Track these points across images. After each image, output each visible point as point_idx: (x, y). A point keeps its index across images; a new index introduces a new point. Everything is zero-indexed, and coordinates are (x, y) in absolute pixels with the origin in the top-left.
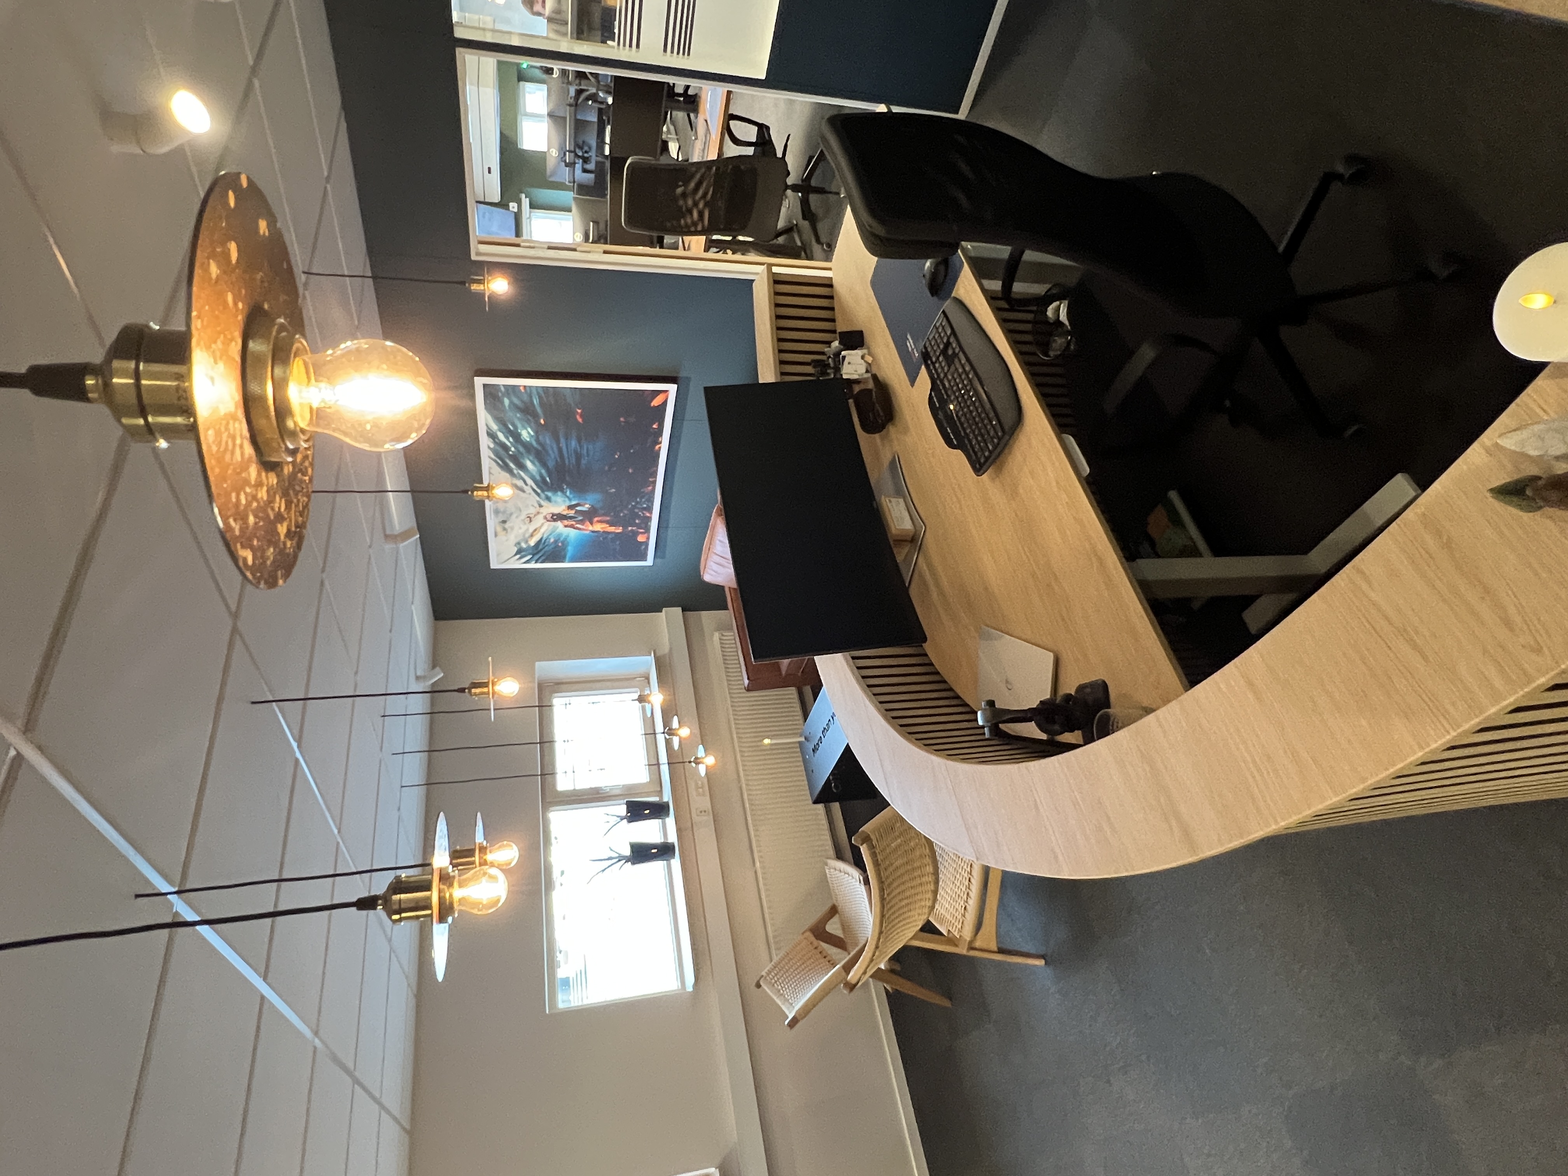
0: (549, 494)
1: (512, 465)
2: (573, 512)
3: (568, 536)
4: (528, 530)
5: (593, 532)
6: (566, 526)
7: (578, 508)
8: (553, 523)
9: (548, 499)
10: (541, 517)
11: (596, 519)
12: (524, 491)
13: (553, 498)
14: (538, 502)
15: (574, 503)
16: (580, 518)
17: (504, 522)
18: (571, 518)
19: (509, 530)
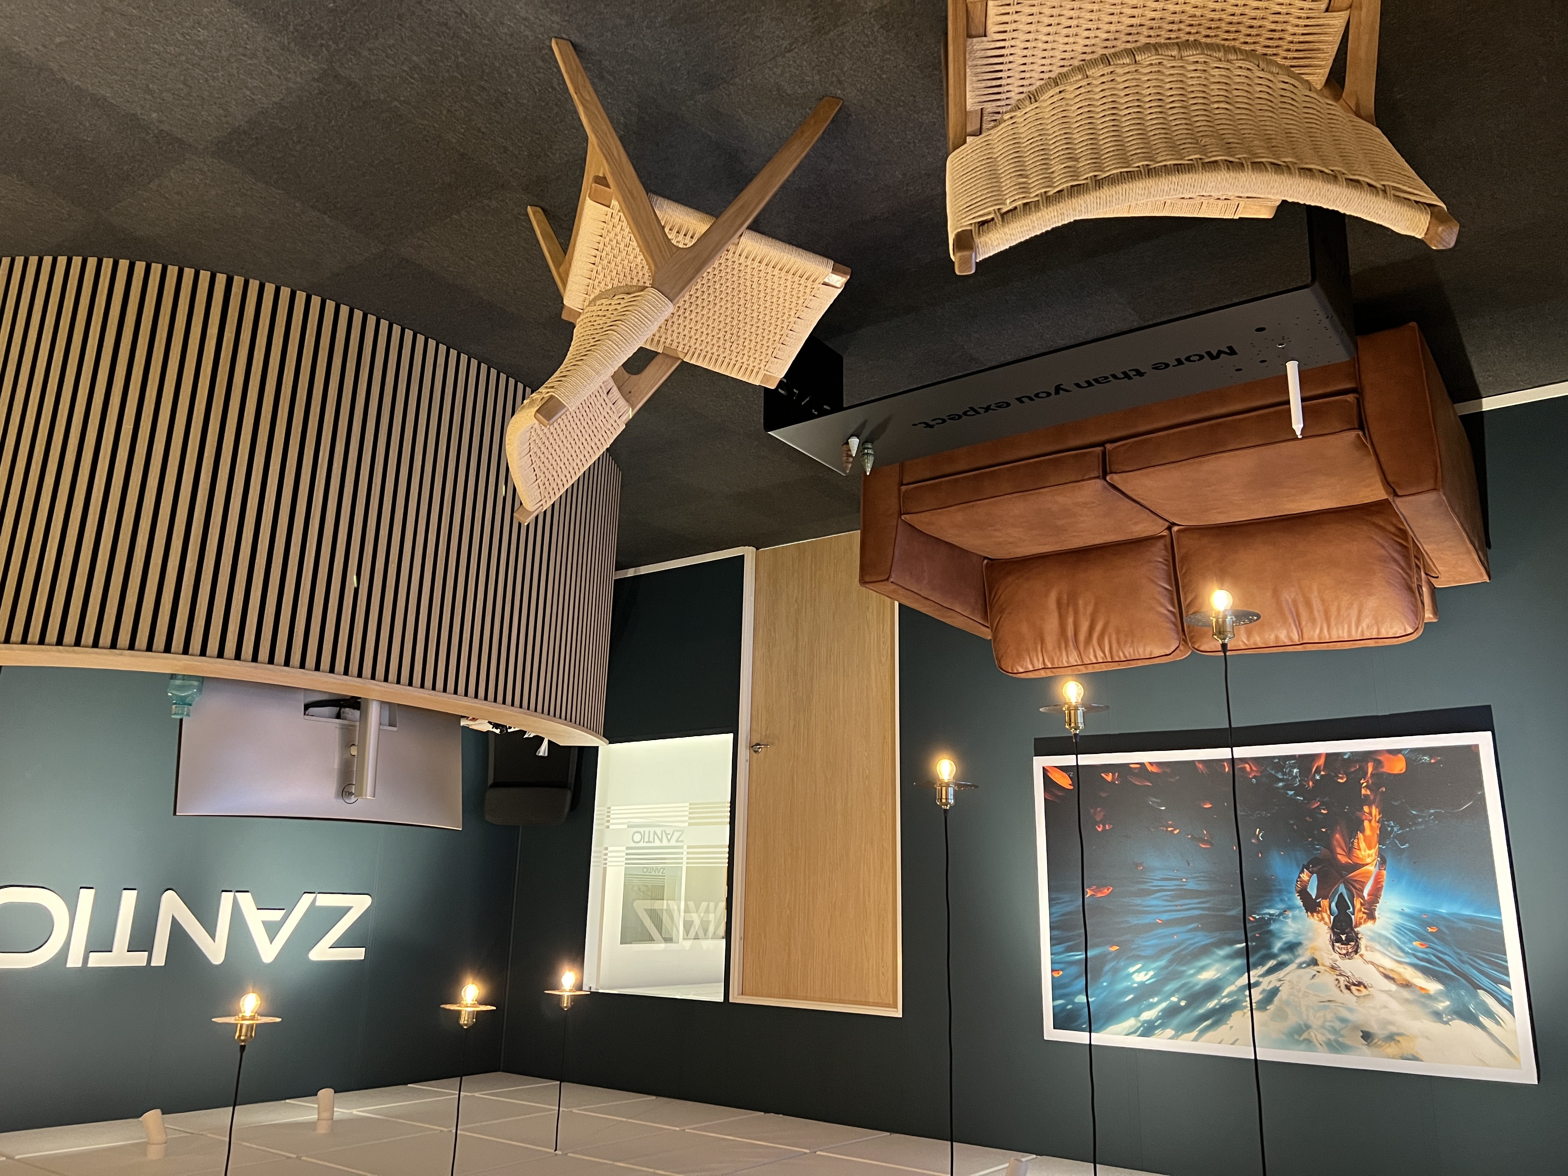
0: (1278, 945)
1: (1212, 1004)
2: (1325, 903)
3: (1402, 913)
4: (1388, 992)
5: (1383, 862)
6: (1371, 916)
7: (1313, 892)
8: (1363, 943)
9: (1292, 947)
10: (1345, 965)
11: (1343, 859)
12: (1274, 992)
13: (1290, 938)
14: (1300, 966)
15: (1299, 902)
16: (1342, 889)
17: (1367, 1036)
18: (1342, 905)
19: (1393, 1029)
